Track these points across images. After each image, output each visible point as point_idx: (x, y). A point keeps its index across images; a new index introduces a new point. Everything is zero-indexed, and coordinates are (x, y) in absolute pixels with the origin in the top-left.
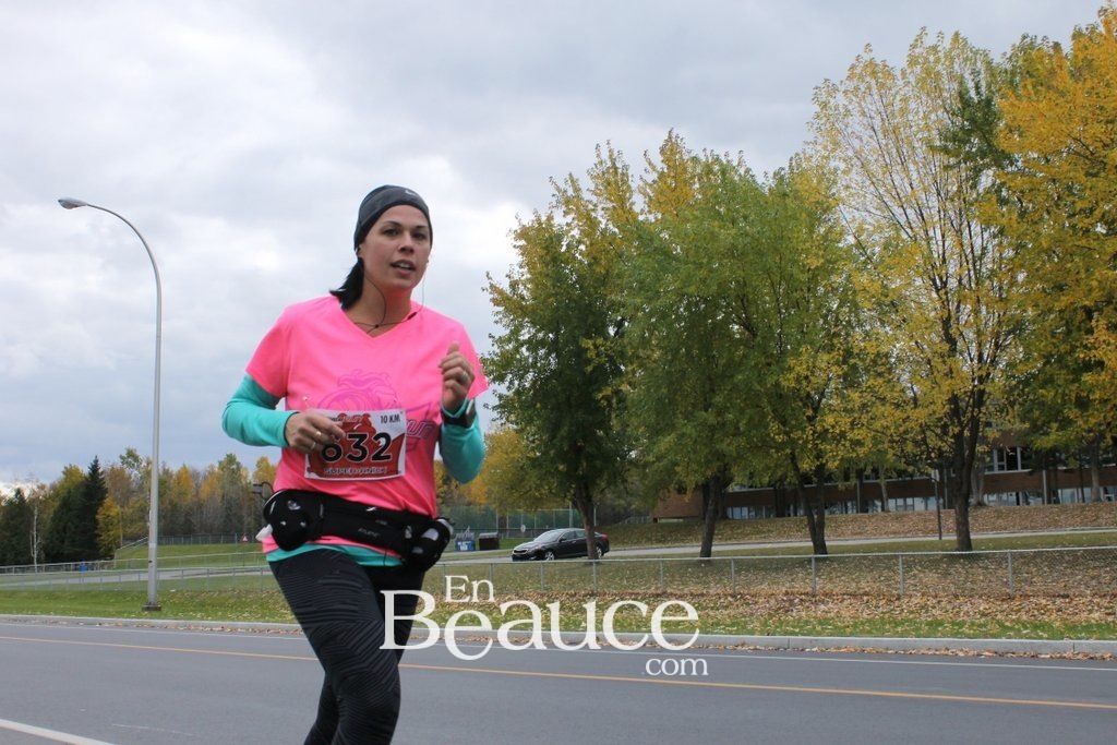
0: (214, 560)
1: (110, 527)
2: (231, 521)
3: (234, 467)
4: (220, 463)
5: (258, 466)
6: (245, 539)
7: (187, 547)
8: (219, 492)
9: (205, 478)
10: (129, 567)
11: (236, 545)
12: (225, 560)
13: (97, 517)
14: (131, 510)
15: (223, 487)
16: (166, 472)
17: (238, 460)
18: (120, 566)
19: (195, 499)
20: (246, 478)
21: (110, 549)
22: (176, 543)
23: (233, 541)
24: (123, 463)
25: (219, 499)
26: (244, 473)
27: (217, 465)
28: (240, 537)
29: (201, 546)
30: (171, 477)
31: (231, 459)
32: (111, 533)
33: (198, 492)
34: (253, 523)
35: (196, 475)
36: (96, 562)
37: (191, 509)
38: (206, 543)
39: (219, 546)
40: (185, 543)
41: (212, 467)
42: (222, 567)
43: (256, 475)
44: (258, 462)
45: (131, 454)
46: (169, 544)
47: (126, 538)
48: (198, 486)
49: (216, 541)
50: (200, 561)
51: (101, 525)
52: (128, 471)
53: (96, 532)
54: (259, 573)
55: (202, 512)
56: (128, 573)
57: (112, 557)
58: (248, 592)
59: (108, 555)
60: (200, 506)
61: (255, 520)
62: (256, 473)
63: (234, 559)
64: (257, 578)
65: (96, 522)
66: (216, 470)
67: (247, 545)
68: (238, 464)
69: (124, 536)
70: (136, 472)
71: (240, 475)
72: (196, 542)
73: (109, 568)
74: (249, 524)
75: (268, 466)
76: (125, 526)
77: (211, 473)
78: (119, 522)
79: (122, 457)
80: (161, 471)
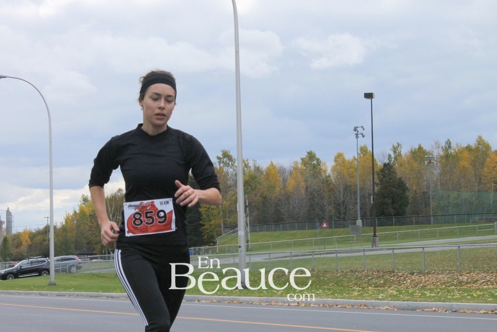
0: (302, 244)
1: (212, 218)
2: (314, 210)
3: (315, 162)
4: (302, 159)
5: (336, 161)
6: (325, 225)
7: (277, 233)
8: (303, 184)
9: (291, 173)
10: (229, 251)
11: (317, 231)
12: (310, 243)
13: (200, 210)
14: (229, 203)
15: (306, 181)
16: (257, 169)
17: (317, 156)
18: (222, 251)
19: (283, 192)
20: (325, 171)
21: (213, 237)
22: (268, 230)
23: (314, 228)
24: (219, 162)
25: (303, 191)
26: (323, 168)
27: (300, 161)
28: (321, 224)
29: (289, 232)
30: (262, 173)
31: (311, 156)
32: (212, 222)
33: (285, 186)
34: (333, 211)
35: (282, 171)
36: (202, 247)
37: (279, 200)
38: (293, 229)
39: (305, 231)
40: (275, 230)
41: (296, 163)
42: (307, 250)
43: (334, 169)
44: (336, 158)
45: (226, 155)
46: (261, 231)
47: (226, 227)
48: (285, 180)
49: (302, 228)
50: (288, 245)
51: (205, 216)
52: (225, 169)
53: (201, 222)
54: (334, 255)
55: (289, 203)
56: (228, 256)
57: (215, 243)
58: (326, 272)
59: (211, 241)
60: (288, 197)
61: (335, 208)
62: (334, 166)
63: (317, 243)
64: (331, 259)
65: (200, 214)
66: (300, 166)
67: (329, 230)
68: (318, 160)
69: (225, 225)
70: (232, 170)
71: (320, 169)
72: (285, 229)
73: (213, 253)
74: (330, 211)
75: (344, 161)
76: (224, 217)
77: (296, 169)
78: (219, 213)
79: (218, 158)
80: (252, 168)
